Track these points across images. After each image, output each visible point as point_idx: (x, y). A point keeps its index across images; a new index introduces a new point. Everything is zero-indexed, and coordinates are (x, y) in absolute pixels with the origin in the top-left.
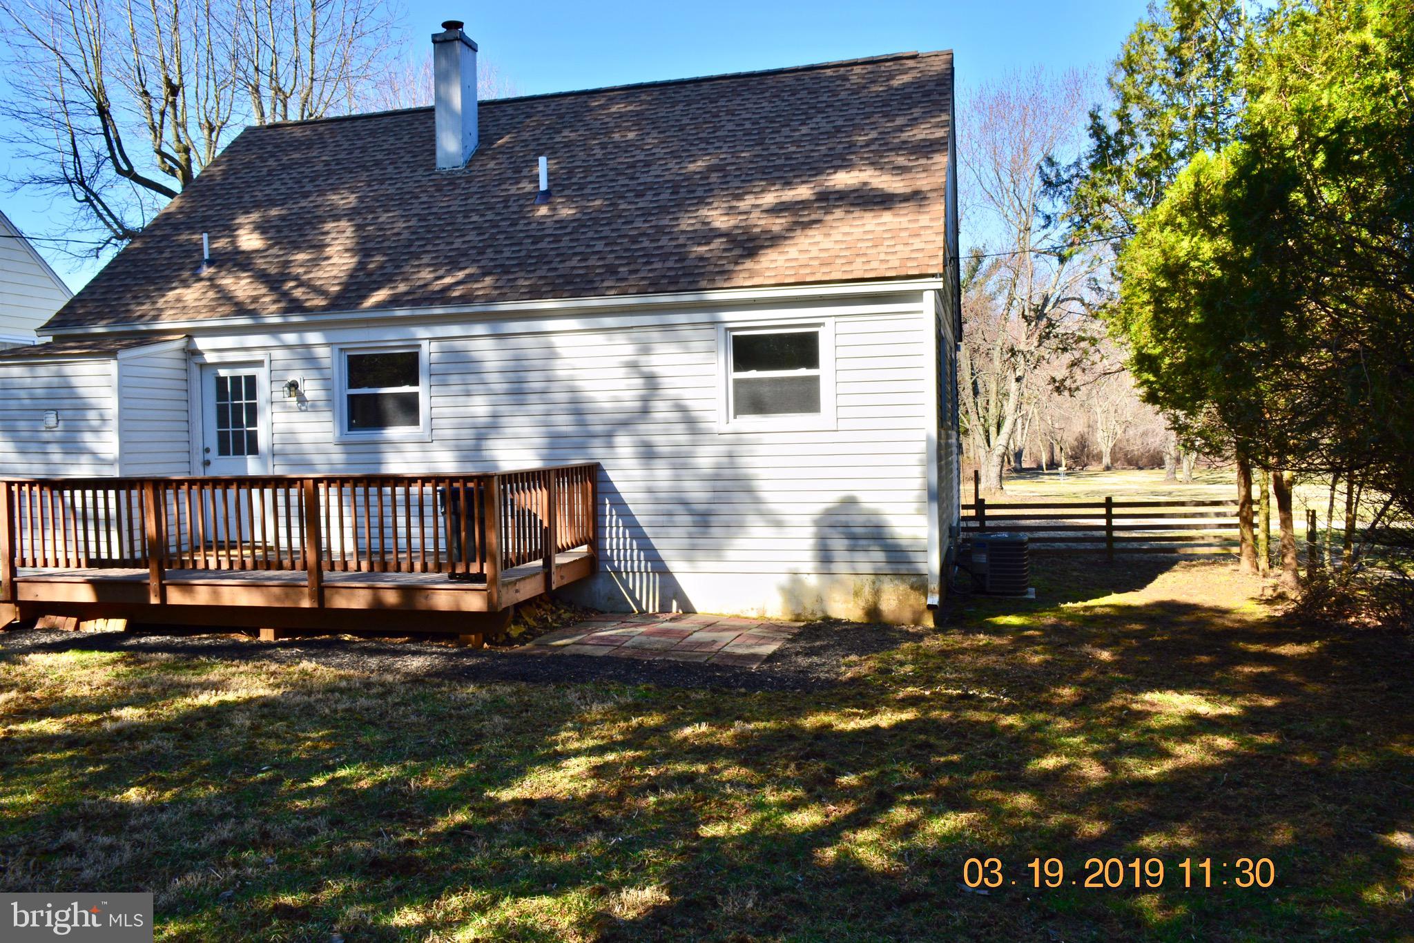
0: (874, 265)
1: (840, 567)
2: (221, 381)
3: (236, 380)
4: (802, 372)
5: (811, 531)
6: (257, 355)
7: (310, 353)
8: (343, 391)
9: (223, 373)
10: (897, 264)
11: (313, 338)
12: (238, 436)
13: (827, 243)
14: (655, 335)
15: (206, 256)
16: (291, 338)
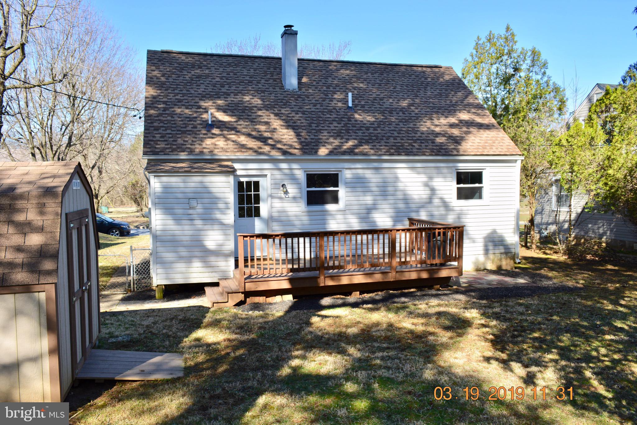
0: (500, 150)
1: (491, 252)
2: (240, 184)
3: (249, 183)
4: (477, 185)
5: (482, 240)
6: (265, 172)
7: (292, 172)
8: (305, 189)
9: (242, 179)
10: (506, 150)
11: (295, 166)
12: (249, 209)
13: (477, 140)
14: (434, 171)
15: (210, 122)
16: (284, 166)
